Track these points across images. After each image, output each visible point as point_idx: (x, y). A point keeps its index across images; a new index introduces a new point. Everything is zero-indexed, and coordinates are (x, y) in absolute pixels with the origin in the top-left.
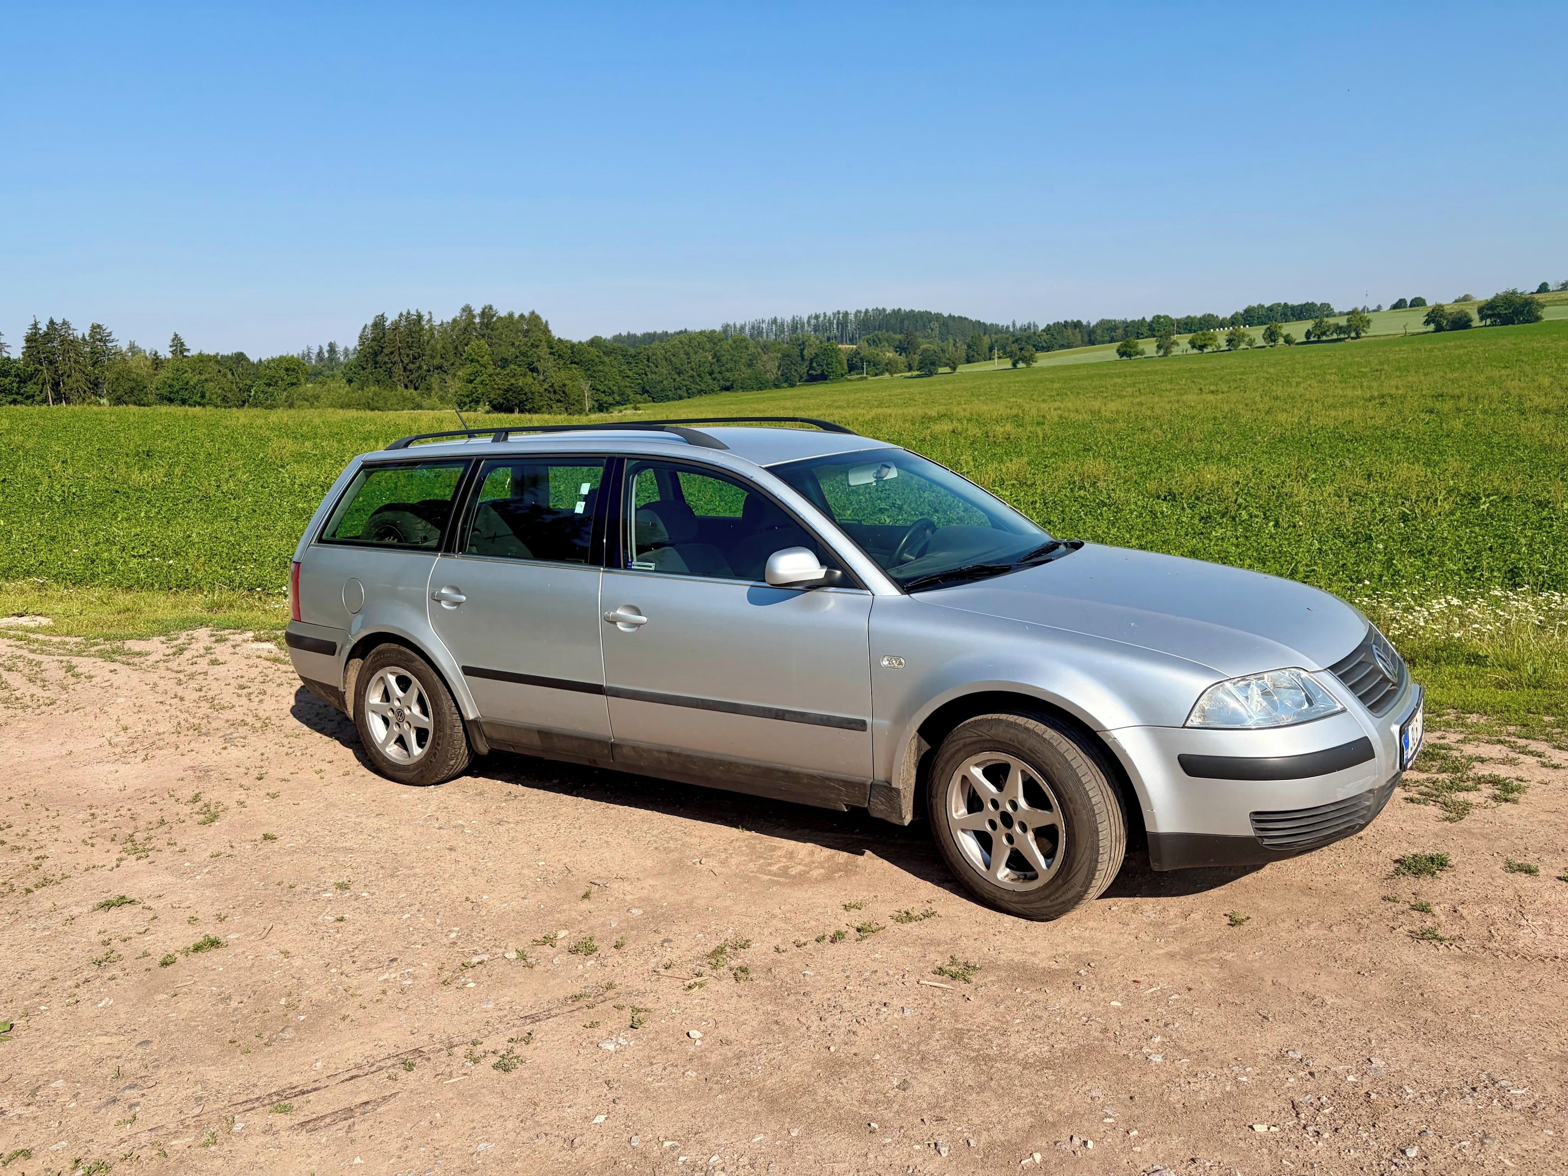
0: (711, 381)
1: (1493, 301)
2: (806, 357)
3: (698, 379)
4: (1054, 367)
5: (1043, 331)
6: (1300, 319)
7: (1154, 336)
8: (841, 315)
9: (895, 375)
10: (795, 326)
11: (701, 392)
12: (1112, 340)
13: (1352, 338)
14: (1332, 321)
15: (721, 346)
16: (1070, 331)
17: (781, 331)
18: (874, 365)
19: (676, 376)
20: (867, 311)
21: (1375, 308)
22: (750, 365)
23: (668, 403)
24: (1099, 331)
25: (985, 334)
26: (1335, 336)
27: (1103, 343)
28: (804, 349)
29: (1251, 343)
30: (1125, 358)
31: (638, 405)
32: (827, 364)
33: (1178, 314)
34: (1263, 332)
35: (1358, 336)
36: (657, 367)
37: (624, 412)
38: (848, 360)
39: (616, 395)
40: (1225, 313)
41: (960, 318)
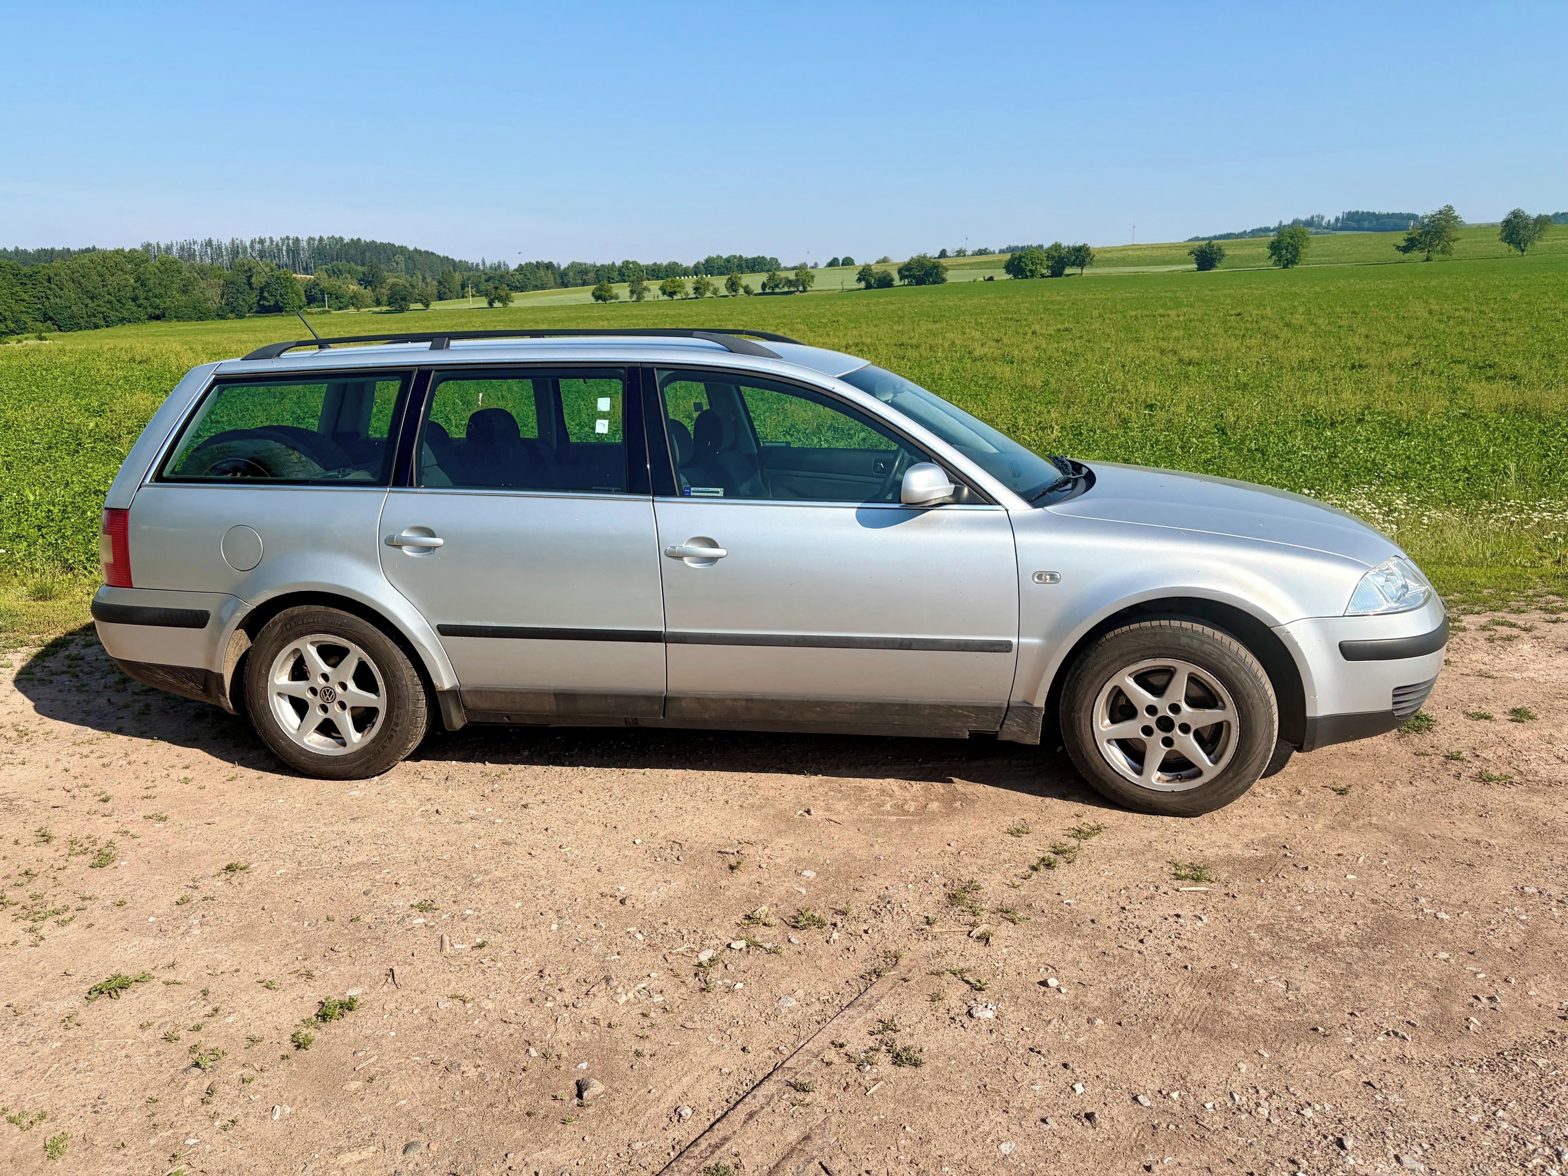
0: (135, 308)
1: (909, 263)
2: (255, 286)
3: (118, 306)
4: (532, 308)
5: (516, 270)
6: (753, 271)
7: (625, 281)
8: (291, 242)
9: (362, 310)
10: (235, 250)
11: (122, 321)
12: (585, 283)
13: (801, 292)
14: (783, 274)
15: (146, 268)
16: (542, 273)
17: (218, 255)
18: (337, 298)
19: (89, 301)
20: (321, 239)
21: (812, 265)
22: (184, 291)
23: (79, 333)
24: (571, 274)
25: (455, 271)
26: (786, 289)
27: (576, 285)
28: (251, 276)
29: (715, 292)
30: (600, 301)
31: (43, 334)
32: (281, 295)
33: (645, 260)
34: (725, 282)
35: (805, 291)
36: (61, 289)
37: (25, 342)
38: (306, 291)
39: (9, 323)
40: (689, 262)
41: (426, 252)
